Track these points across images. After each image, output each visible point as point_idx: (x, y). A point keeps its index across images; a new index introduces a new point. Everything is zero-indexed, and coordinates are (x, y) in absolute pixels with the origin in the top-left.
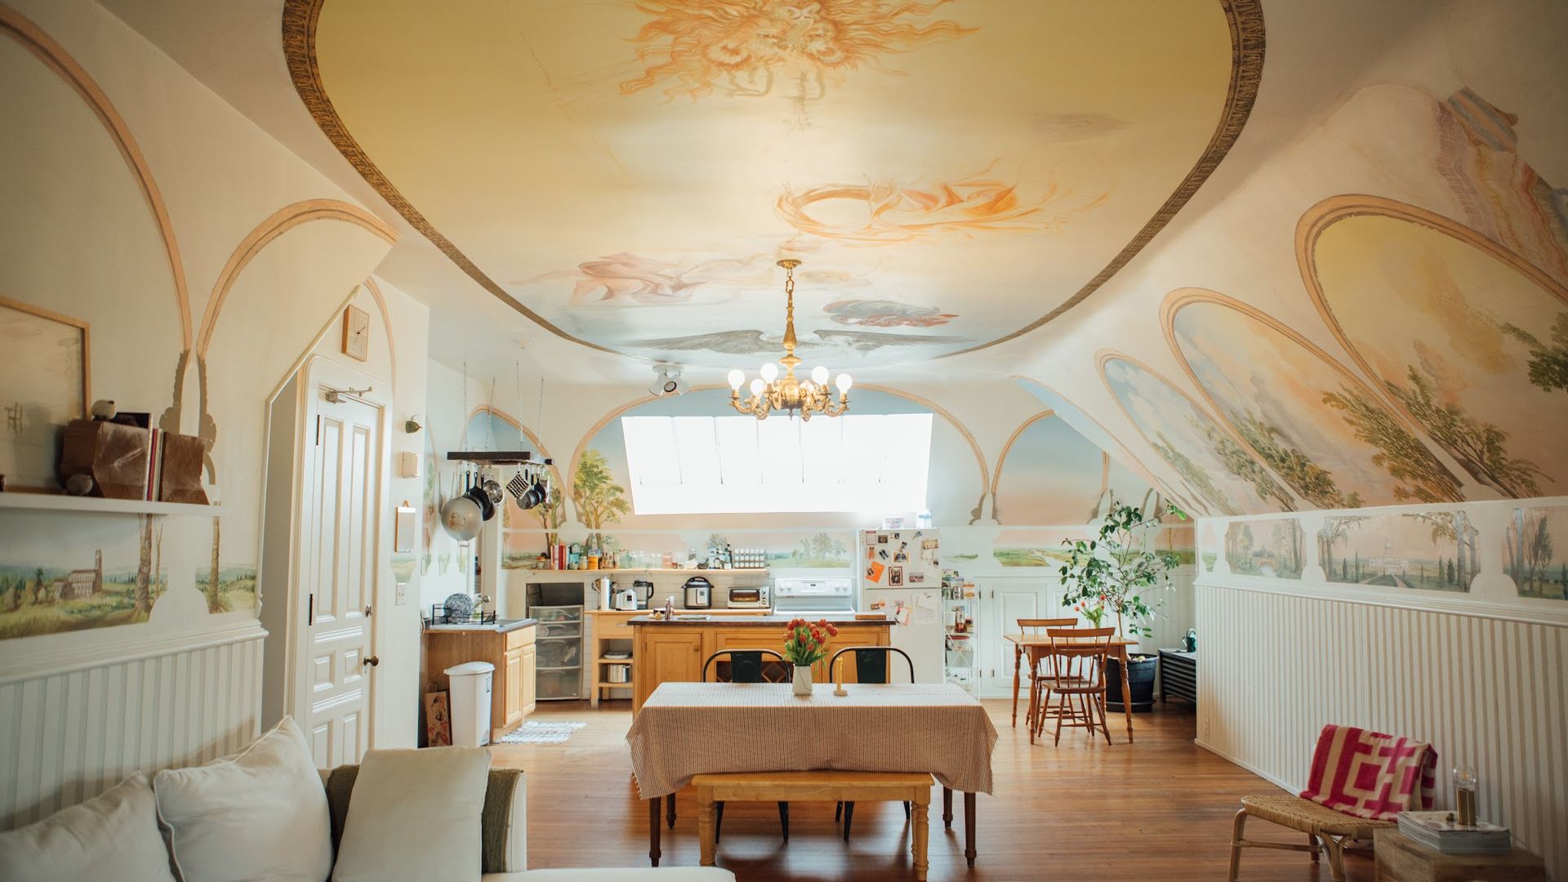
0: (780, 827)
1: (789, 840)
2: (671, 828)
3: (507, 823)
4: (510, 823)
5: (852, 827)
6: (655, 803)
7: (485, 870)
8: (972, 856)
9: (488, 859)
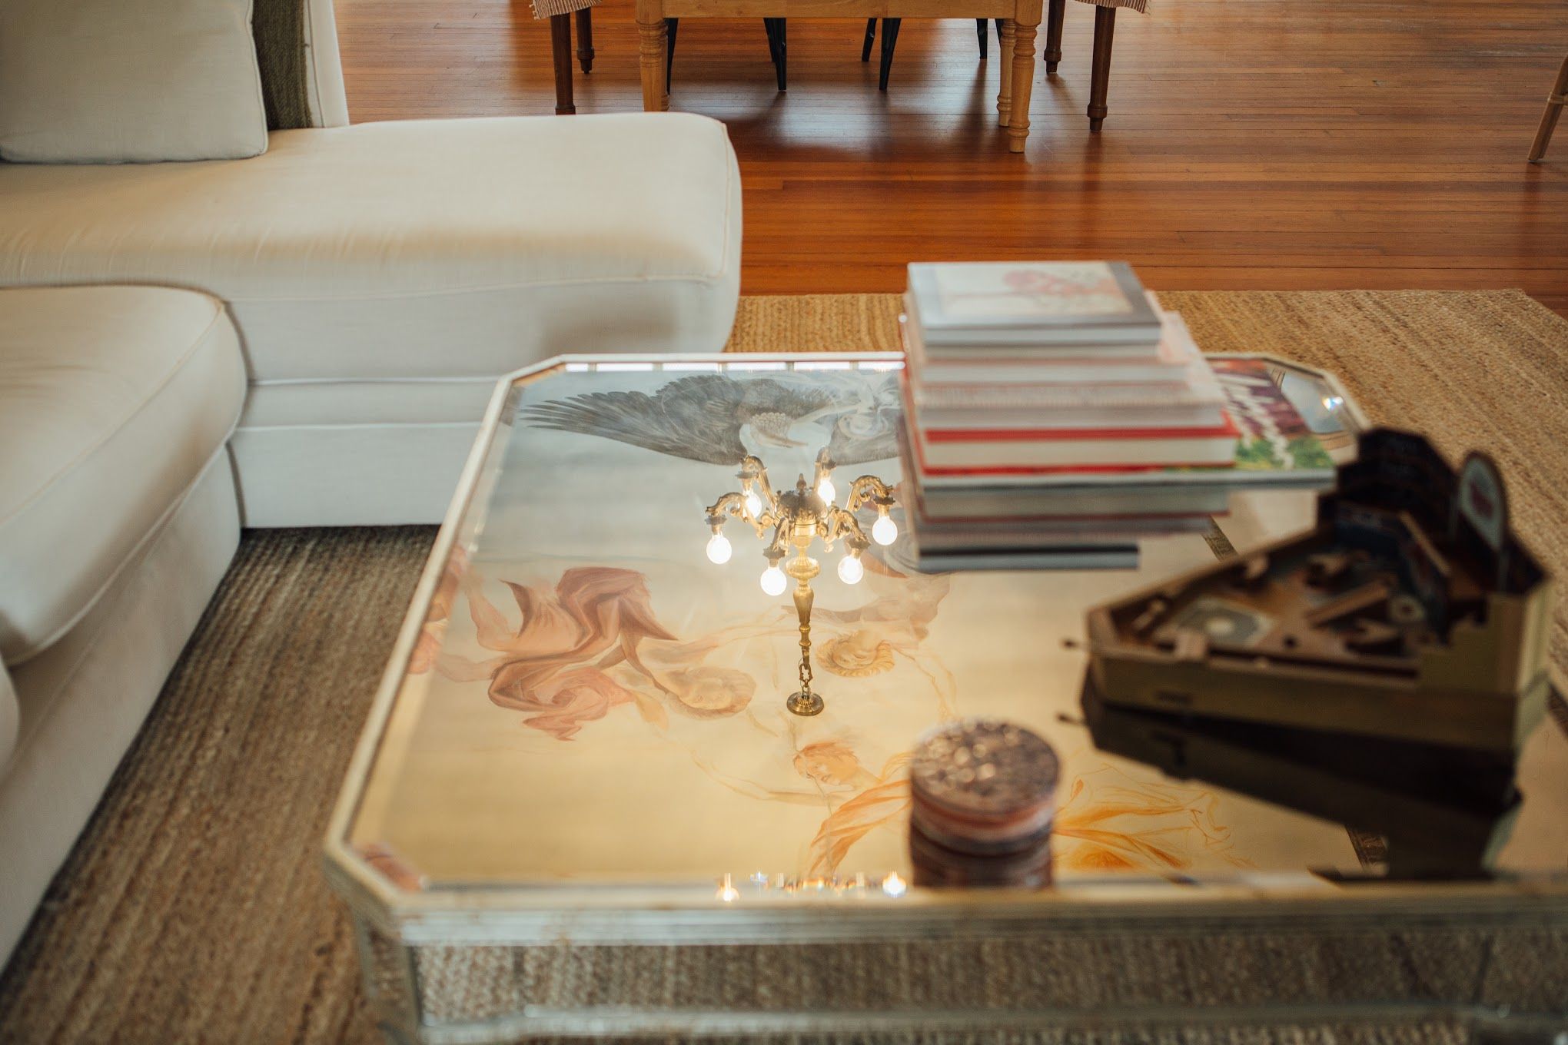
0: (773, 70)
1: (788, 89)
2: (587, 73)
3: (302, 41)
4: (307, 40)
5: (893, 70)
6: (560, 23)
7: (274, 124)
8: (1098, 116)
9: (277, 105)
